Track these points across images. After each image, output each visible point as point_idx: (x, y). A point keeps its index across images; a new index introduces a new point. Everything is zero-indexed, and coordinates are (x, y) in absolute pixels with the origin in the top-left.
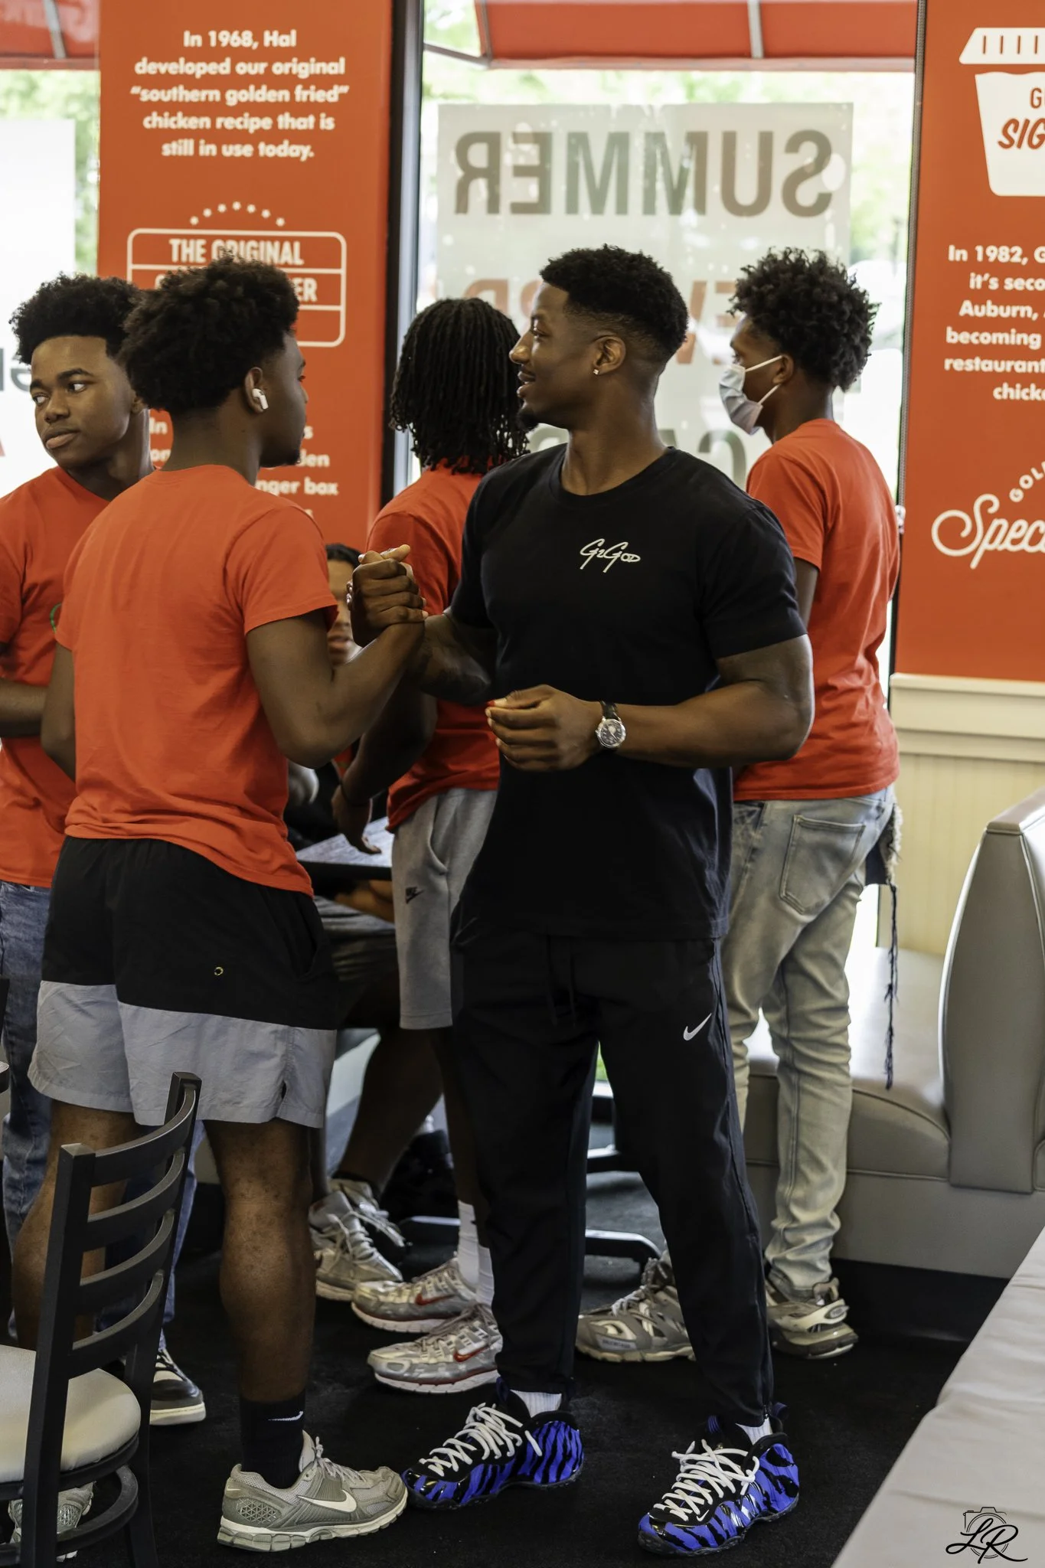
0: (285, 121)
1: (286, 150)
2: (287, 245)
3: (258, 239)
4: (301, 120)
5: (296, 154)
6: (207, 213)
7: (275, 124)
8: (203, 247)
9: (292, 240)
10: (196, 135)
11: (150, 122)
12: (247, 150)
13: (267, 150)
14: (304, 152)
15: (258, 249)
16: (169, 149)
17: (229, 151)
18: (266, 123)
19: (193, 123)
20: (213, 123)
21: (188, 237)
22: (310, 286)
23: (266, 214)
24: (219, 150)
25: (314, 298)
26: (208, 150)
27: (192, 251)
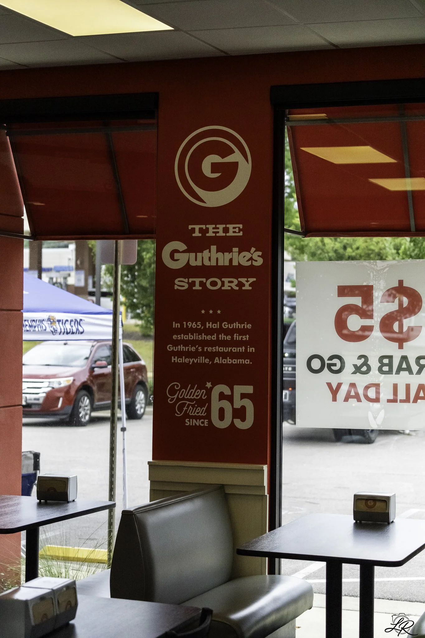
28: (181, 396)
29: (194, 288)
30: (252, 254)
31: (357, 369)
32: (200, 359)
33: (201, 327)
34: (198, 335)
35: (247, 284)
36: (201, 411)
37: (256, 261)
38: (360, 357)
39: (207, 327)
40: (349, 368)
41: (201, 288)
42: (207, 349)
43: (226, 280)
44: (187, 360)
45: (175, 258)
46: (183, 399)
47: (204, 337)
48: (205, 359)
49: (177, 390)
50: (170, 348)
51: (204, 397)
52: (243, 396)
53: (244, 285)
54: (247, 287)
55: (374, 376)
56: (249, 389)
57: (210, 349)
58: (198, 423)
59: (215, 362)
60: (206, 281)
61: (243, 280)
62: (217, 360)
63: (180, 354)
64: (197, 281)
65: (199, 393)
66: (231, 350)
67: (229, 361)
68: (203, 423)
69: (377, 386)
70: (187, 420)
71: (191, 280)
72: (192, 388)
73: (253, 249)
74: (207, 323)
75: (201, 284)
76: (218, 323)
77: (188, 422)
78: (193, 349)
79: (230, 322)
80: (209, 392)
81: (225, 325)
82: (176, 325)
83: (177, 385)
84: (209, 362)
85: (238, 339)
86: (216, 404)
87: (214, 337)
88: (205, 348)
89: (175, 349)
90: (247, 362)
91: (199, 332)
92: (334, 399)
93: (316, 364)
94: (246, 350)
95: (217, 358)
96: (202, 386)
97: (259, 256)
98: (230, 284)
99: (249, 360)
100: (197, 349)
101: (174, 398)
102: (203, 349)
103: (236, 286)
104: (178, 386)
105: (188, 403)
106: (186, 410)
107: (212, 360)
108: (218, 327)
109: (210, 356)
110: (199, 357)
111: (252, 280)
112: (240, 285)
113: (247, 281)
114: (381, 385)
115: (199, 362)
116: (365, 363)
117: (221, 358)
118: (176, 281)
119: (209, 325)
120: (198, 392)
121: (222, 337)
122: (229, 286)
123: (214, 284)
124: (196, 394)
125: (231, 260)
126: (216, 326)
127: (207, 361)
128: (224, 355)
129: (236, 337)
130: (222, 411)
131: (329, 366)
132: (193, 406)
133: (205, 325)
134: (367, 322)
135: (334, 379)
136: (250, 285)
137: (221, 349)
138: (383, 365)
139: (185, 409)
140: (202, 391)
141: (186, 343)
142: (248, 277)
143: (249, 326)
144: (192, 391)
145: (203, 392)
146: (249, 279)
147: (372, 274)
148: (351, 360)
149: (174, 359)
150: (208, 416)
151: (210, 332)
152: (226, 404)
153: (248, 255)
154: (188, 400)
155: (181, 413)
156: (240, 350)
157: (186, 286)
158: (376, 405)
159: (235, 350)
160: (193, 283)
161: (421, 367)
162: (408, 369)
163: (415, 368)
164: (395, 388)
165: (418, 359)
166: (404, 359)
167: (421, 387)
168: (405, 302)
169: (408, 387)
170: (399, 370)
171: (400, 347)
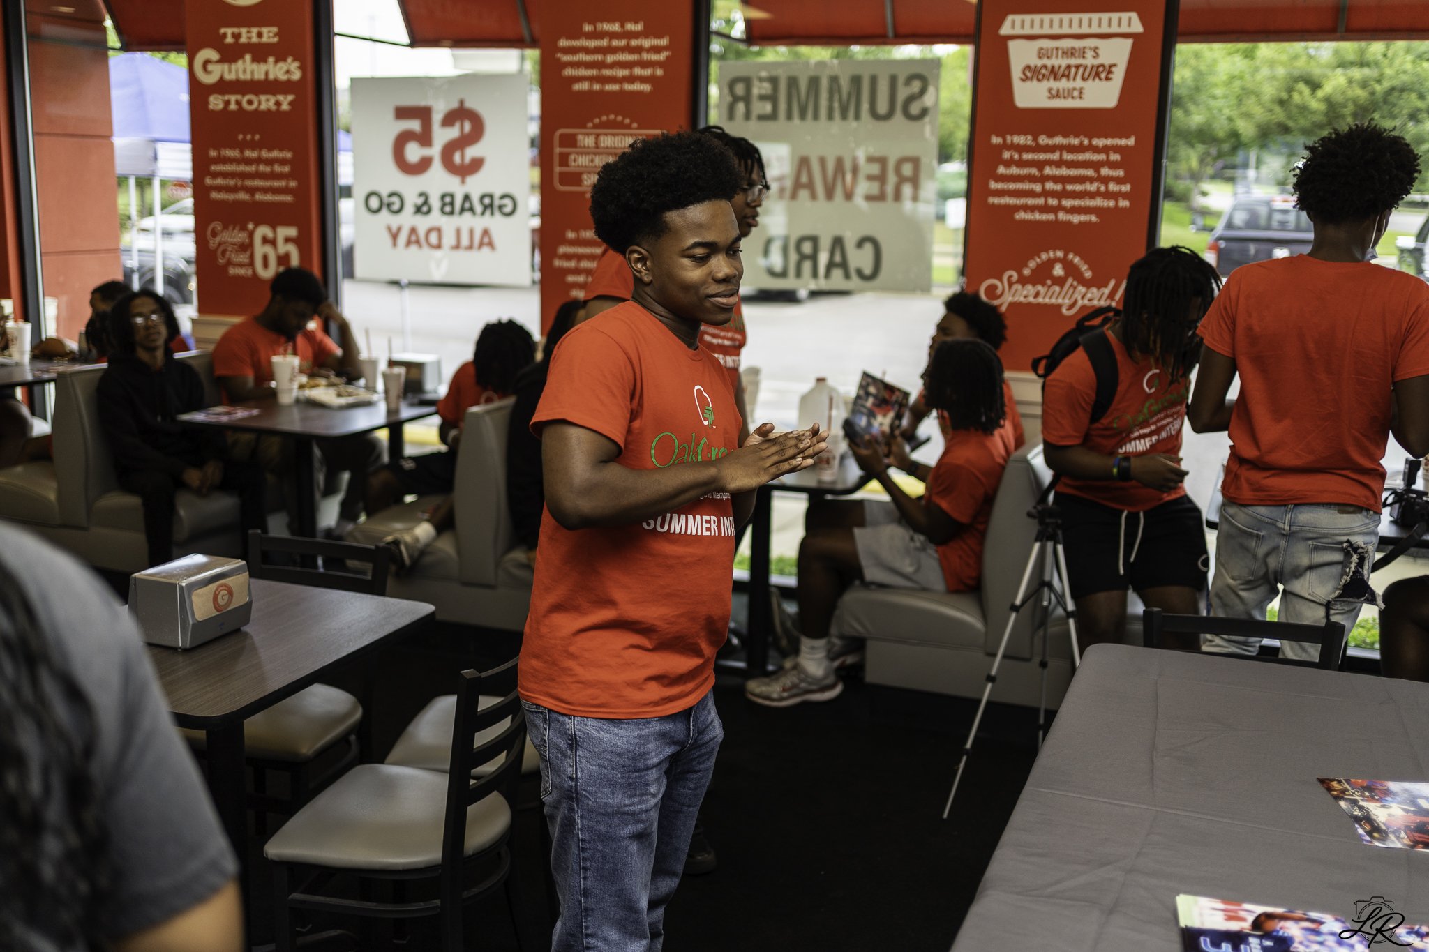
0: (637, 71)
1: (637, 87)
3: (624, 135)
4: (645, 70)
5: (643, 89)
6: (597, 121)
7: (632, 72)
8: (594, 139)
10: (591, 79)
11: (567, 72)
12: (617, 87)
13: (628, 87)
14: (646, 88)
15: (624, 140)
16: (577, 87)
17: (608, 87)
18: (627, 72)
19: (589, 72)
20: (600, 72)
21: (586, 134)
23: (628, 121)
24: (603, 87)
26: (597, 87)
27: (589, 141)
28: (224, 238)
29: (230, 108)
30: (289, 66)
31: (418, 210)
32: (240, 194)
33: (239, 156)
34: (237, 166)
35: (286, 101)
36: (243, 258)
37: (293, 74)
38: (421, 195)
39: (246, 156)
40: (409, 208)
41: (237, 108)
42: (247, 183)
43: (263, 98)
44: (227, 196)
45: (208, 70)
46: (226, 242)
47: (242, 168)
49: (218, 232)
50: (209, 181)
51: (246, 240)
52: (288, 240)
53: (282, 104)
54: (285, 107)
55: (436, 218)
56: (292, 232)
57: (250, 183)
58: (241, 271)
59: (256, 199)
60: (242, 98)
61: (281, 98)
62: (259, 197)
63: (219, 189)
64: (233, 98)
65: (239, 237)
66: (272, 184)
67: (269, 197)
68: (247, 271)
69: (439, 230)
70: (231, 268)
71: (227, 97)
72: (234, 229)
73: (290, 59)
74: (245, 151)
75: (238, 103)
76: (257, 151)
77: (233, 271)
78: (233, 183)
79: (270, 149)
80: (251, 235)
81: (264, 153)
82: (213, 153)
83: (217, 225)
84: (250, 198)
85: (278, 171)
86: (260, 250)
87: (253, 168)
88: (245, 182)
89: (214, 182)
90: (288, 198)
91: (238, 161)
92: (395, 244)
93: (374, 203)
94: (287, 184)
95: (258, 194)
96: (244, 228)
97: (297, 68)
98: (267, 103)
99: (291, 197)
100: (237, 183)
101: (216, 241)
102: (243, 183)
103: (274, 105)
105: (230, 247)
106: (229, 257)
107: (253, 195)
108: (257, 156)
109: (252, 191)
111: (290, 98)
112: (278, 104)
113: (286, 99)
114: (443, 228)
115: (239, 198)
116: (426, 202)
117: (262, 194)
118: (211, 99)
119: (249, 154)
121: (262, 168)
122: (266, 106)
123: (250, 102)
125: (267, 73)
126: (255, 154)
127: (247, 197)
128: (265, 190)
129: (277, 168)
130: (265, 259)
131: (389, 205)
132: (236, 251)
133: (243, 154)
134: (426, 152)
135: (395, 221)
136: (288, 104)
137: (262, 183)
138: (444, 205)
139: (228, 253)
141: (225, 175)
142: (285, 93)
143: (289, 155)
144: (234, 234)
145: (245, 234)
146: (287, 97)
147: (429, 92)
148: (412, 200)
149: (214, 195)
150: (251, 263)
151: (248, 162)
152: (268, 249)
153: (284, 66)
154: (230, 243)
155: (224, 259)
156: (281, 184)
157: (222, 105)
158: (438, 254)
159: (275, 184)
160: (227, 103)
161: (485, 207)
162: (472, 209)
163: (478, 208)
164: (458, 232)
165: (482, 198)
166: (467, 198)
167: (486, 232)
168: (467, 126)
169: (471, 232)
170: (462, 210)
171: (463, 182)
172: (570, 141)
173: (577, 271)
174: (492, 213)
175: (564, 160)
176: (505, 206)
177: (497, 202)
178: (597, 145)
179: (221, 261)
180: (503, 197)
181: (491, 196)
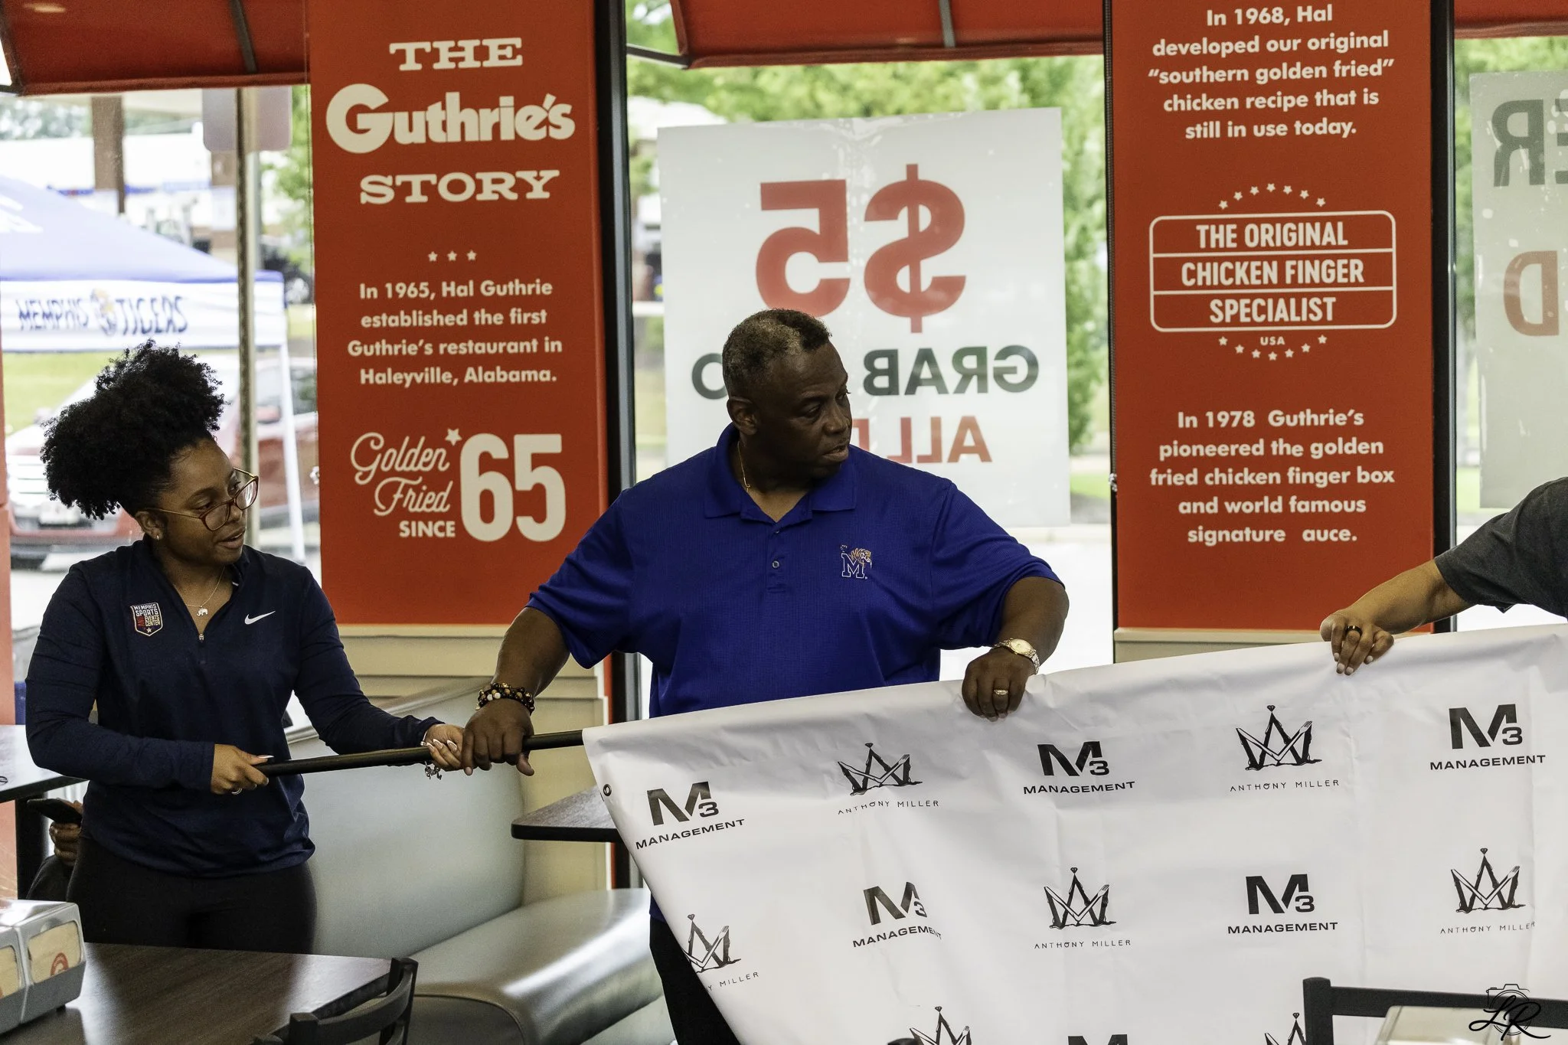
0: (1323, 98)
1: (1324, 127)
2: (1329, 226)
3: (1296, 221)
4: (1340, 96)
5: (1338, 131)
6: (1238, 196)
7: (1312, 101)
8: (1233, 231)
9: (1334, 221)
10: (1222, 116)
11: (1171, 105)
12: (1282, 130)
13: (1303, 128)
14: (1346, 128)
15: (1297, 231)
16: (1190, 133)
17: (1259, 132)
18: (1302, 101)
19: (1219, 104)
20: (1242, 103)
21: (1217, 222)
22: (1356, 267)
23: (1304, 194)
24: (1250, 131)
25: (1361, 280)
26: (1236, 131)
27: (1224, 236)
28: (386, 465)
29: (409, 199)
30: (548, 112)
32: (429, 372)
33: (429, 296)
34: (423, 315)
35: (539, 184)
36: (436, 501)
37: (558, 127)
39: (444, 294)
41: (425, 199)
42: (446, 350)
43: (486, 177)
44: (398, 378)
45: (360, 126)
46: (393, 473)
47: (435, 319)
48: (442, 373)
49: (376, 453)
50: (355, 349)
51: (444, 465)
52: (539, 460)
53: (530, 188)
56: (552, 443)
57: (452, 348)
58: (431, 530)
59: (467, 379)
60: (438, 180)
61: (528, 176)
62: (470, 375)
63: (379, 363)
64: (416, 180)
65: (432, 458)
66: (505, 348)
67: (500, 376)
68: (442, 529)
69: (862, 426)
70: (403, 525)
71: (400, 179)
72: (413, 444)
73: (550, 99)
74: (444, 284)
75: (426, 188)
76: (471, 283)
77: (405, 530)
78: (412, 350)
79: (501, 281)
80: (454, 454)
81: (488, 288)
82: (367, 292)
83: (376, 439)
84: (453, 380)
85: (519, 322)
86: (472, 483)
87: (462, 319)
88: (442, 347)
89: (369, 350)
90: (545, 376)
91: (425, 306)
93: (714, 376)
94: (541, 346)
95: (471, 370)
96: (436, 441)
97: (564, 115)
98: (497, 187)
99: (548, 373)
100: (421, 350)
101: (370, 472)
102: (436, 348)
103: (513, 189)
104: (377, 442)
105: (404, 481)
106: (401, 501)
107: (459, 373)
108: (471, 294)
109: (457, 365)
110: (427, 369)
111: (549, 175)
112: (522, 187)
113: (538, 178)
114: (871, 422)
115: (427, 381)
117: (480, 369)
118: (365, 183)
119: (449, 289)
120: (427, 455)
121: (482, 317)
122: (494, 192)
123: (457, 187)
124: (423, 459)
125: (496, 128)
126: (465, 291)
127: (447, 377)
128: (488, 362)
129: (516, 316)
130: (487, 500)
132: (417, 489)
133: (439, 292)
134: (833, 270)
136: (545, 188)
137: (481, 348)
138: (875, 373)
139: (398, 496)
140: (438, 451)
141: (393, 335)
142: (539, 168)
143: (547, 289)
144: (413, 454)
145: (440, 455)
146: (543, 173)
147: (841, 154)
149: (367, 376)
150: (455, 513)
151: (451, 305)
152: (496, 482)
153: (537, 113)
154: (403, 474)
155: (388, 507)
156: (525, 347)
157: (390, 195)
159: (514, 347)
160: (407, 188)
161: (967, 376)
162: (937, 379)
163: (951, 377)
164: (906, 425)
165: (959, 356)
166: (926, 356)
167: (968, 424)
168: (925, 217)
169: (936, 424)
170: (915, 383)
171: (916, 328)
172: (1183, 237)
173: (1201, 493)
174: (983, 388)
175: (1169, 274)
176: (1013, 370)
177: (992, 364)
178: (1241, 245)
179: (382, 512)
180: (1005, 353)
181: (980, 353)
